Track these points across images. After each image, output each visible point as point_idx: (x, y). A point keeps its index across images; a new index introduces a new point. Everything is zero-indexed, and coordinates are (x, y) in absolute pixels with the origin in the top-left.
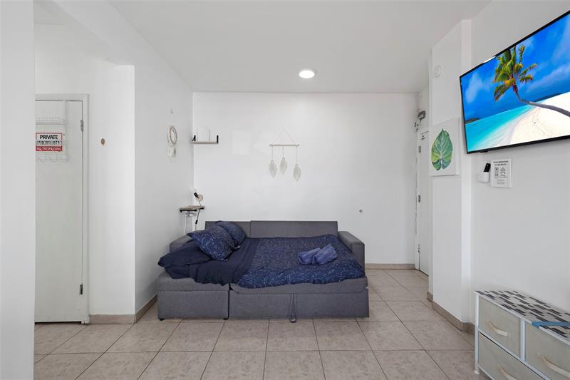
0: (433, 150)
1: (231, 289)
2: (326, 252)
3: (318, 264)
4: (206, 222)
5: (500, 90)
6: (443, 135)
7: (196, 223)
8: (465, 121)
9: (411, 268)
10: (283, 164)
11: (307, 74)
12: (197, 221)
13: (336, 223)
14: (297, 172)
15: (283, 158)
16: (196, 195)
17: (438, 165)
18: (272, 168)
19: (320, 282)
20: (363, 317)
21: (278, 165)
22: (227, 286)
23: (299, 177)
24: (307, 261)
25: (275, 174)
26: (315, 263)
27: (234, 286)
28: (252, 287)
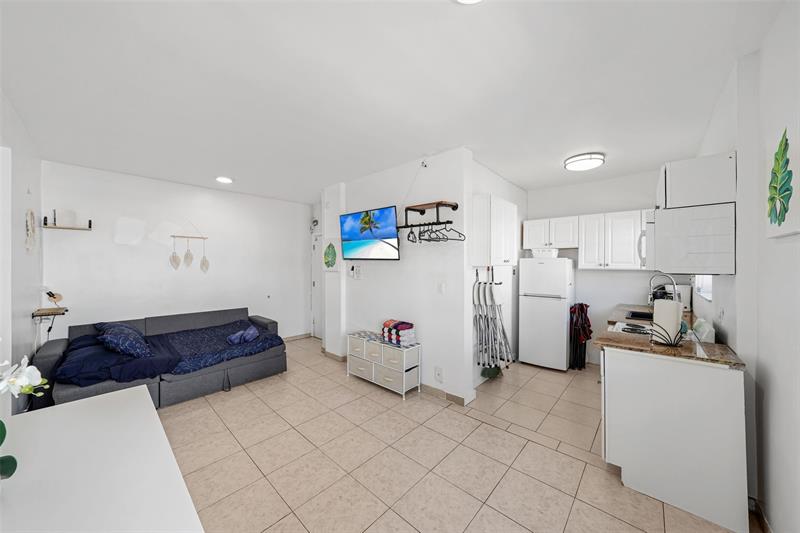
0: (325, 254)
1: (161, 380)
2: (252, 332)
3: (246, 341)
4: (70, 327)
5: (363, 229)
6: (331, 246)
7: (49, 330)
8: (343, 240)
9: (308, 336)
10: (188, 257)
11: (224, 180)
12: (50, 328)
13: (246, 309)
14: (204, 264)
15: (188, 250)
16: (51, 295)
17: (328, 264)
18: (174, 260)
19: (251, 354)
20: (282, 372)
21: (181, 256)
22: (158, 378)
23: (207, 268)
24: (236, 341)
25: (178, 265)
26: (244, 341)
27: (164, 376)
28: (189, 372)
